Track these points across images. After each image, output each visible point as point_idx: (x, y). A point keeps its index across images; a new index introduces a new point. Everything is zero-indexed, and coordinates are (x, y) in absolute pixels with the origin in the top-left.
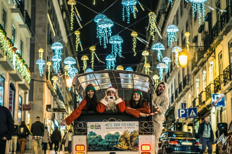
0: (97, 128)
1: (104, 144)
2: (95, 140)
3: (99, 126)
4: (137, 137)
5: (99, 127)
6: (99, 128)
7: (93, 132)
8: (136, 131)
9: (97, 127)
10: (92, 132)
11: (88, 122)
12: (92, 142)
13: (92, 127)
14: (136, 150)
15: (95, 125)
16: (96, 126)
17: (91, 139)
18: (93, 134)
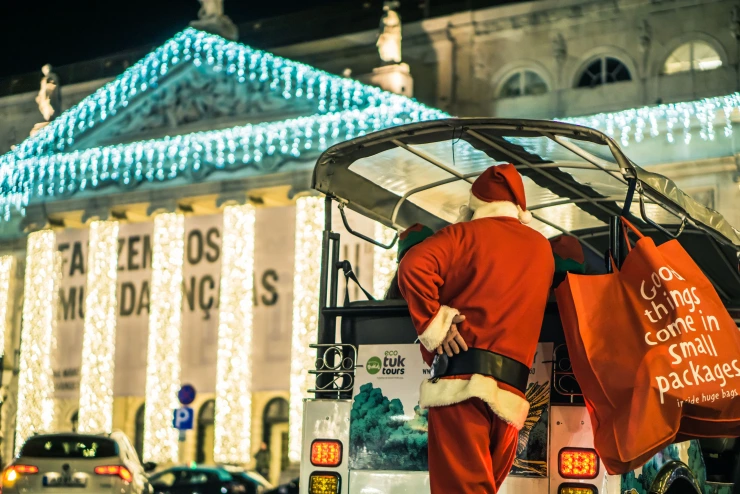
0: (389, 372)
1: (411, 441)
2: (380, 421)
3: (400, 361)
4: (540, 412)
5: (396, 367)
6: (397, 371)
7: (374, 387)
8: (541, 384)
9: (389, 367)
10: (370, 385)
11: (360, 346)
12: (368, 429)
13: (374, 367)
14: (535, 471)
15: (386, 359)
16: (388, 363)
17: (363, 417)
18: (372, 394)
